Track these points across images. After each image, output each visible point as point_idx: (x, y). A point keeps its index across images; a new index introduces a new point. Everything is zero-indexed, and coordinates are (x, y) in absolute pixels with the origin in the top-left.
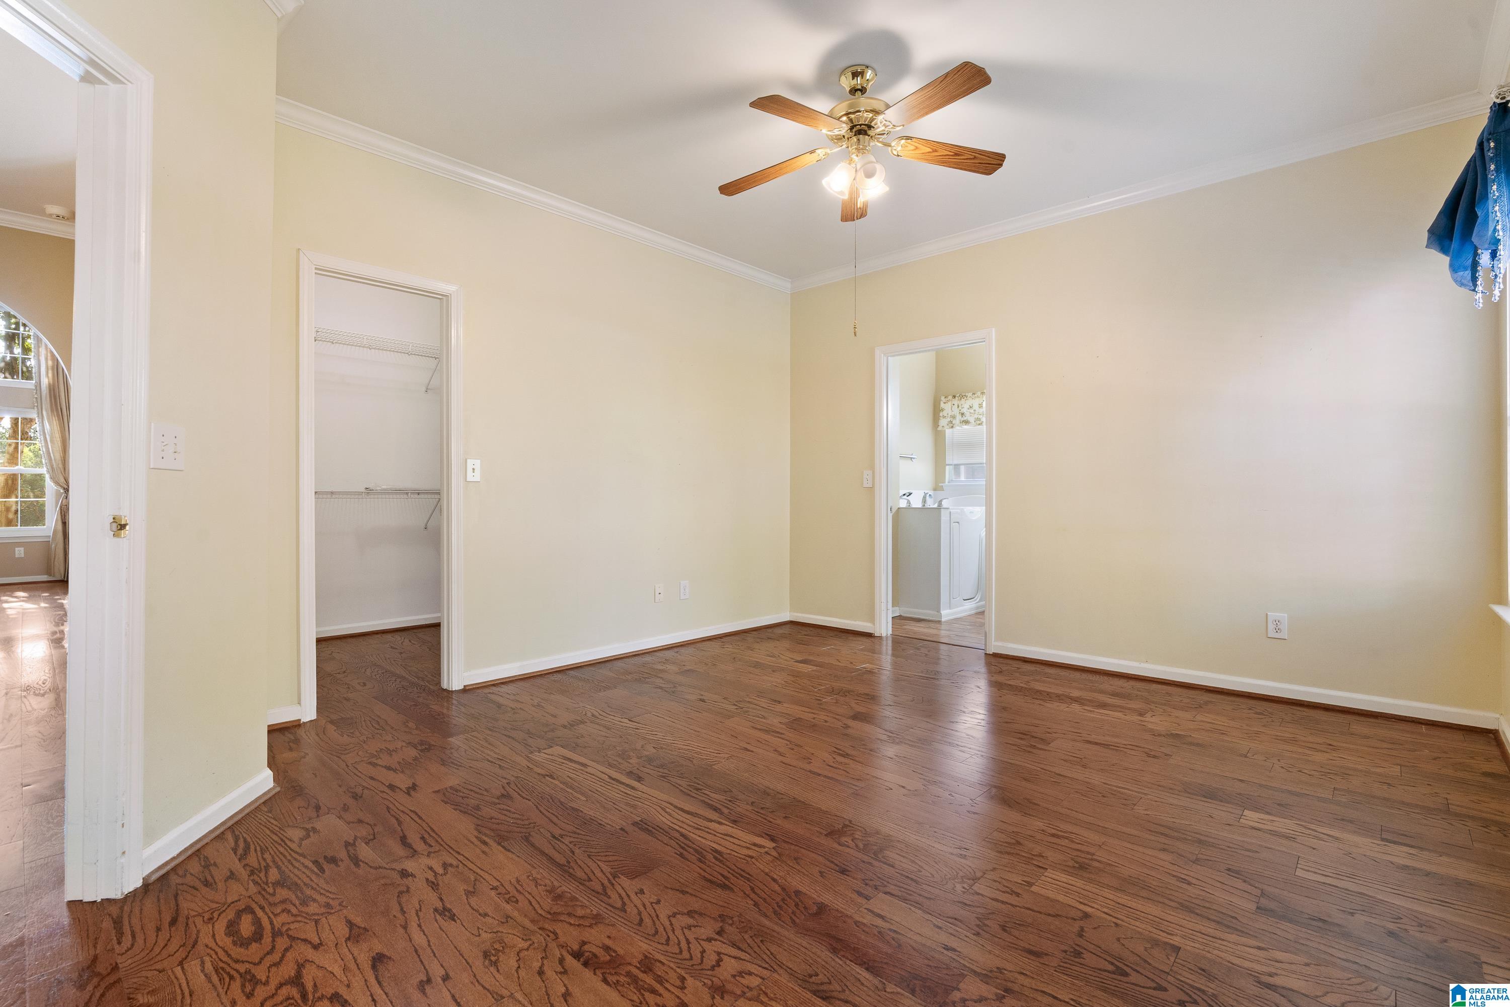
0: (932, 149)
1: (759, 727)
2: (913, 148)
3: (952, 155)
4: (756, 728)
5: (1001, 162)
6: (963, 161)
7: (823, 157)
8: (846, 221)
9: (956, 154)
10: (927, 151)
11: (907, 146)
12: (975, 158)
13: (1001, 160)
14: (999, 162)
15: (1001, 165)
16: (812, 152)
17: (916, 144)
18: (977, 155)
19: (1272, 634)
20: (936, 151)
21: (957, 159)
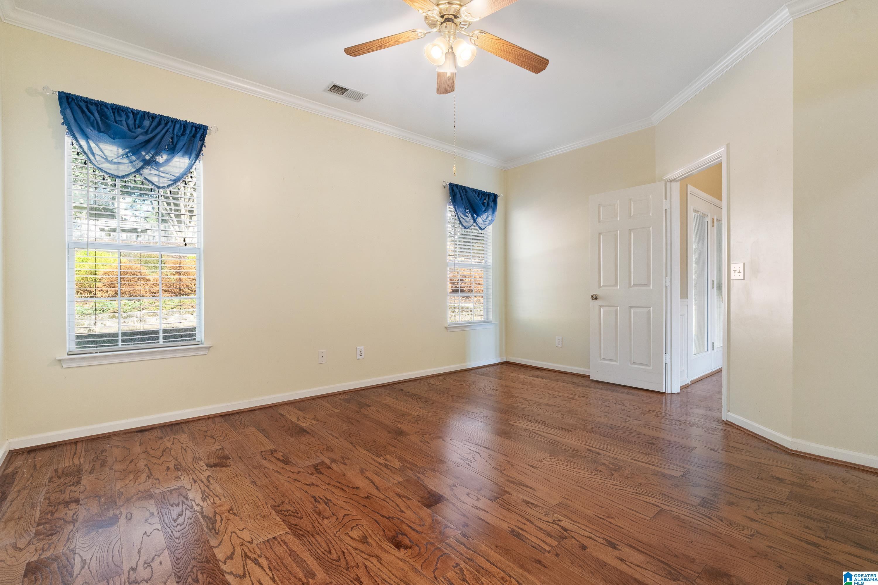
1: (529, 490)
4: (531, 488)
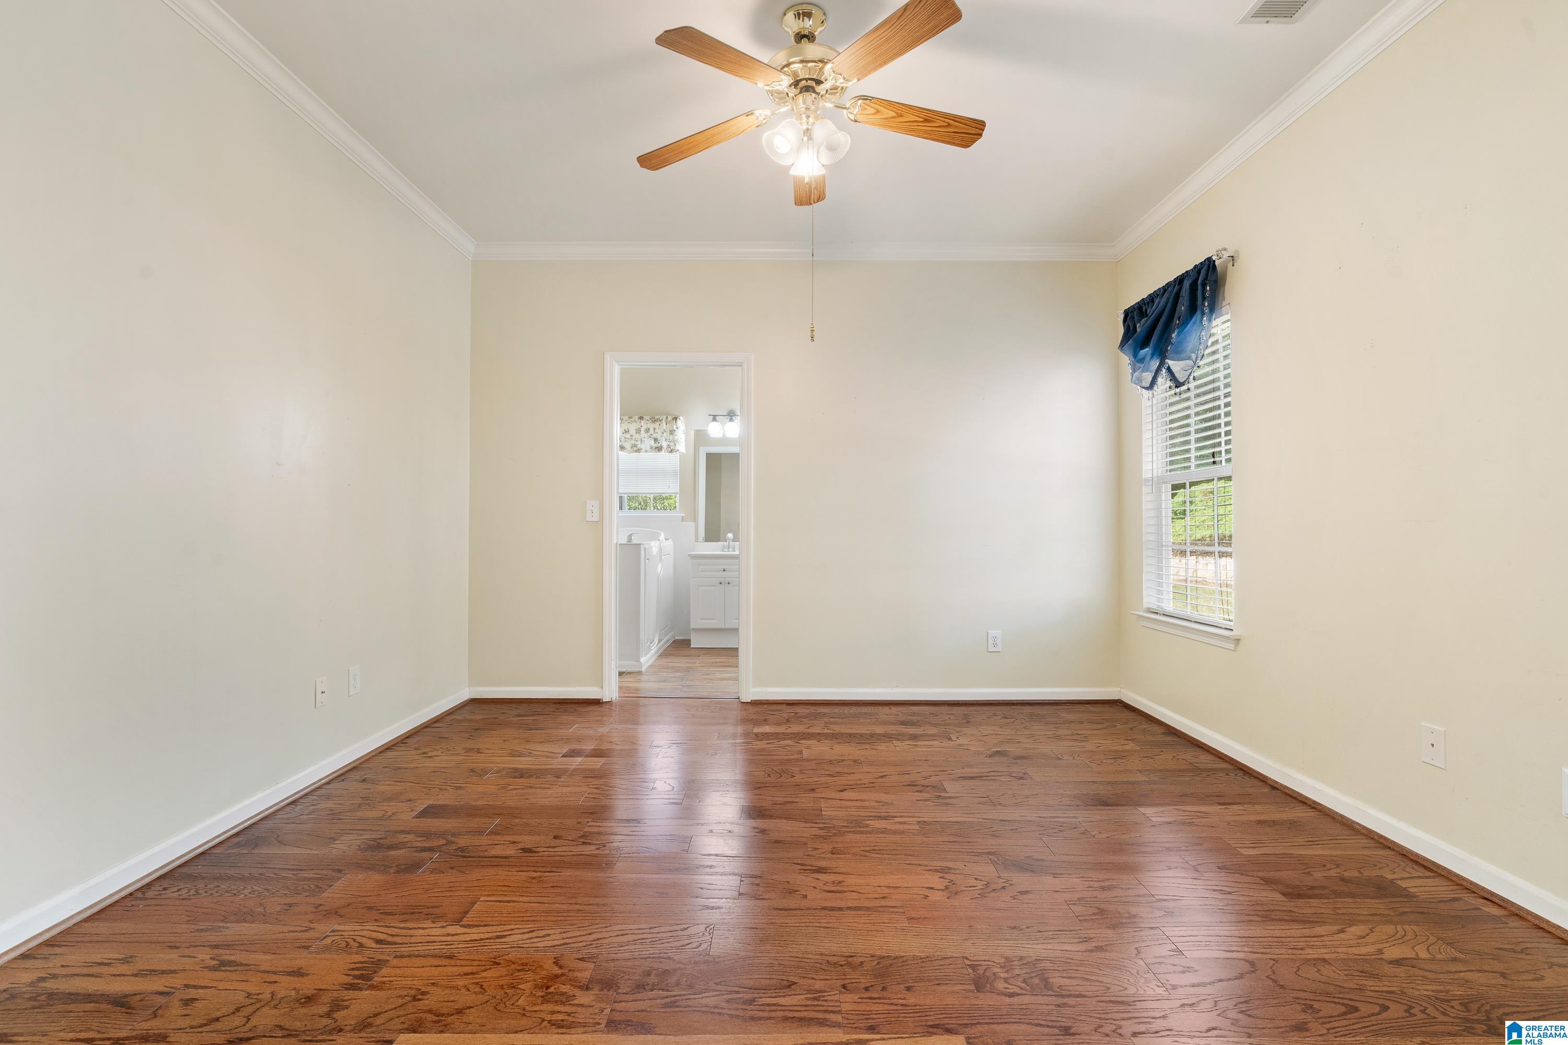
0: (897, 113)
2: (873, 111)
3: (921, 122)
5: (980, 132)
6: (934, 129)
7: (764, 121)
8: (801, 205)
9: (926, 121)
10: (890, 116)
11: (865, 109)
12: (949, 125)
13: (980, 129)
14: (978, 131)
15: (981, 135)
16: (749, 114)
17: (877, 106)
18: (951, 122)
19: (991, 649)
20: (901, 116)
21: (927, 127)
